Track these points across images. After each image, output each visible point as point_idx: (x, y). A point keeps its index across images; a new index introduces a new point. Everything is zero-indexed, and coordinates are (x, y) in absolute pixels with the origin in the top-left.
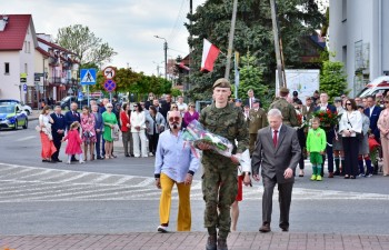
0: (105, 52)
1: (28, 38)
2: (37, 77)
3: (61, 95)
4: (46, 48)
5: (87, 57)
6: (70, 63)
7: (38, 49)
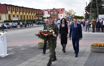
0: (75, 13)
1: (64, 11)
2: (65, 17)
3: (69, 19)
4: (67, 13)
5: (73, 14)
6: (70, 15)
7: (66, 13)
